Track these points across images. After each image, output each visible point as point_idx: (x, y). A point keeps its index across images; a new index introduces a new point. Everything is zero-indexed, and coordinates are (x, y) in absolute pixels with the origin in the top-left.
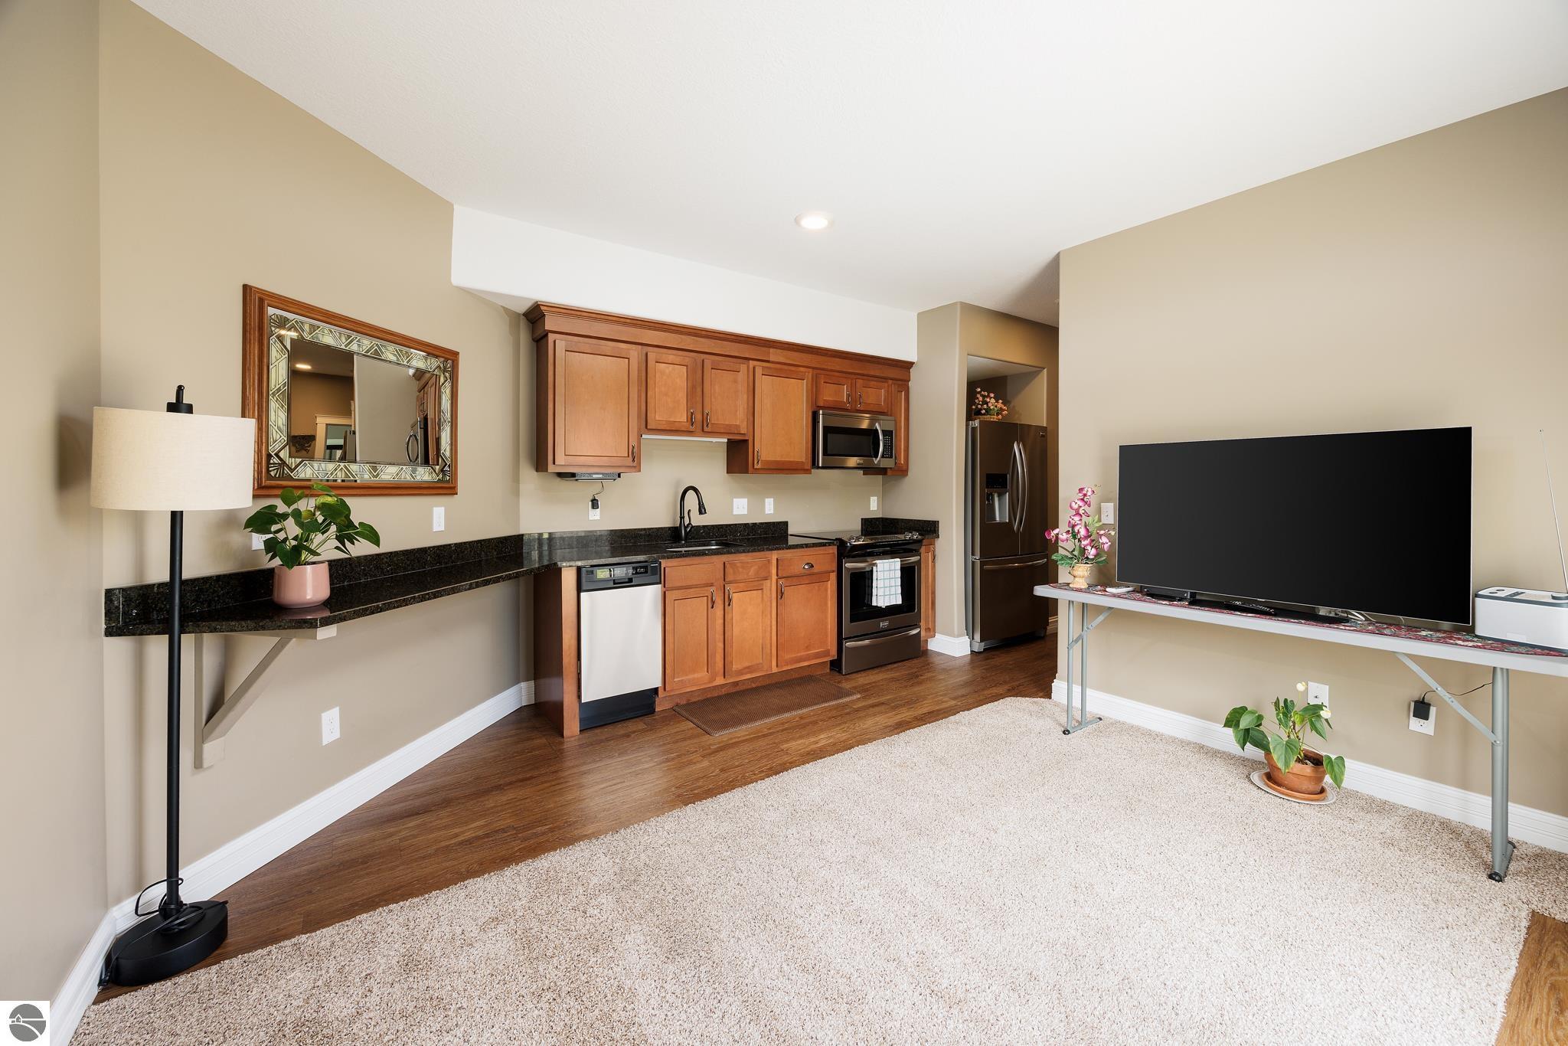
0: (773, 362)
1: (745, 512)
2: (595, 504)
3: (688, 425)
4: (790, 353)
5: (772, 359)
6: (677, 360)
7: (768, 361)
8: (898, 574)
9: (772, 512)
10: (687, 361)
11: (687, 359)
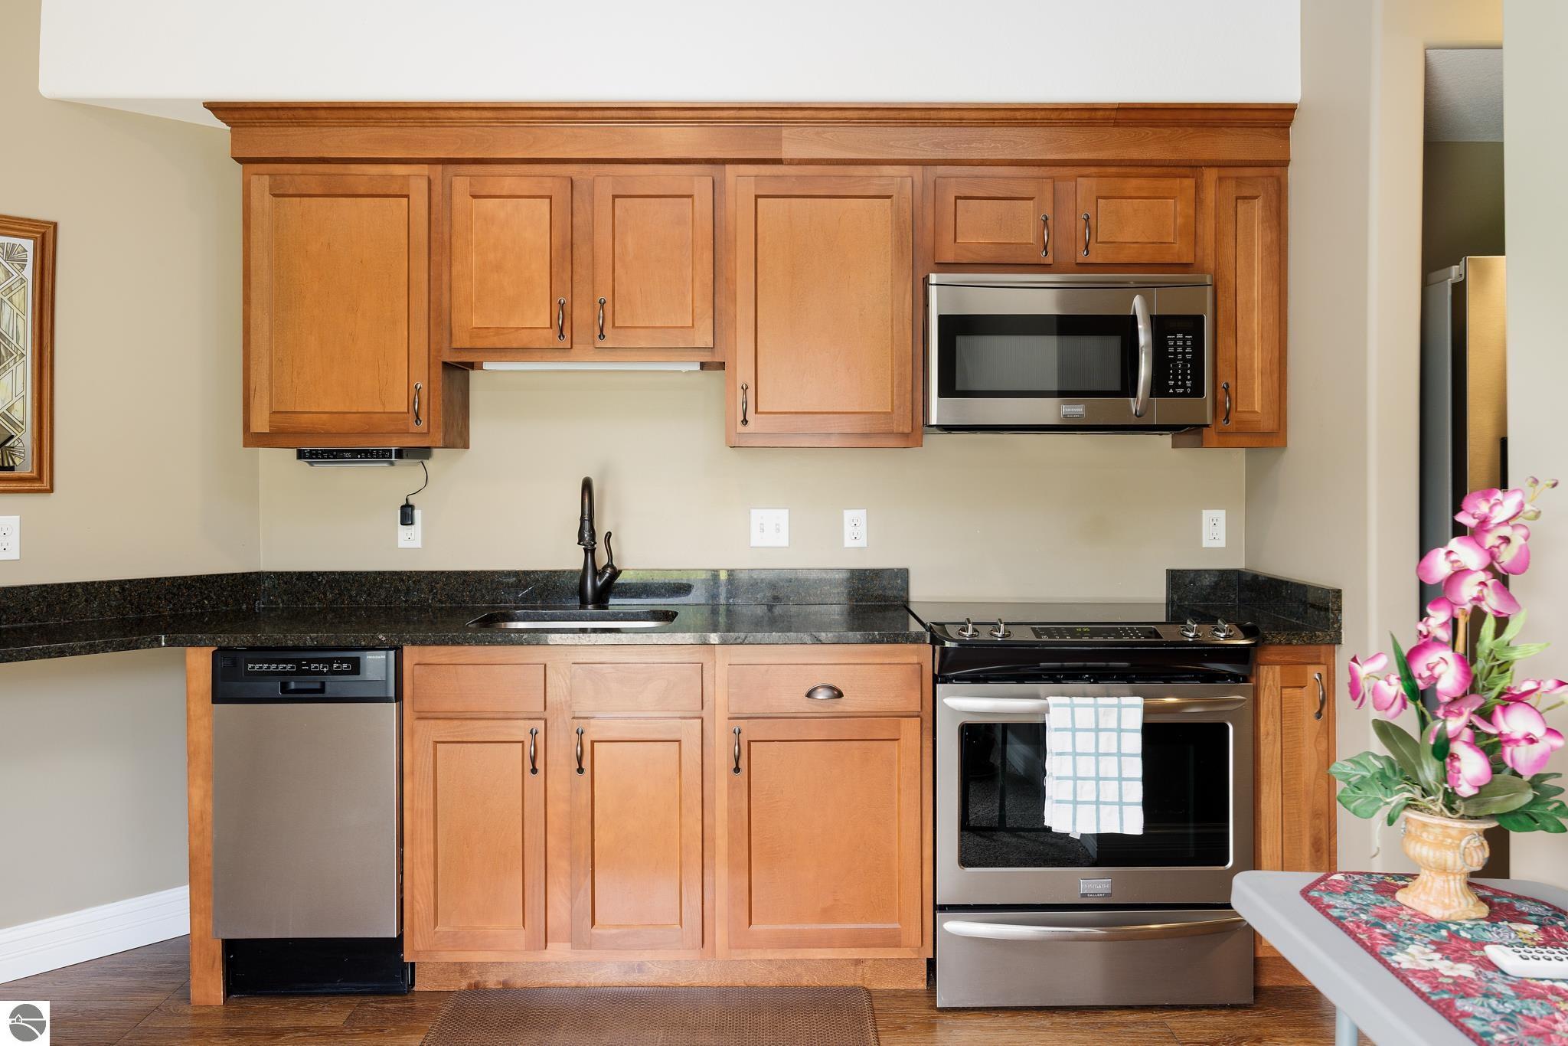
0: (792, 162)
1: (783, 540)
2: (407, 515)
3: (551, 335)
4: (830, 133)
5: (788, 151)
6: (525, 186)
7: (778, 161)
8: (1134, 743)
9: (862, 542)
10: (548, 186)
11: (548, 183)
